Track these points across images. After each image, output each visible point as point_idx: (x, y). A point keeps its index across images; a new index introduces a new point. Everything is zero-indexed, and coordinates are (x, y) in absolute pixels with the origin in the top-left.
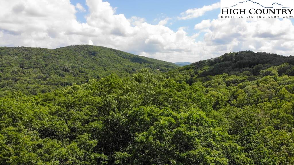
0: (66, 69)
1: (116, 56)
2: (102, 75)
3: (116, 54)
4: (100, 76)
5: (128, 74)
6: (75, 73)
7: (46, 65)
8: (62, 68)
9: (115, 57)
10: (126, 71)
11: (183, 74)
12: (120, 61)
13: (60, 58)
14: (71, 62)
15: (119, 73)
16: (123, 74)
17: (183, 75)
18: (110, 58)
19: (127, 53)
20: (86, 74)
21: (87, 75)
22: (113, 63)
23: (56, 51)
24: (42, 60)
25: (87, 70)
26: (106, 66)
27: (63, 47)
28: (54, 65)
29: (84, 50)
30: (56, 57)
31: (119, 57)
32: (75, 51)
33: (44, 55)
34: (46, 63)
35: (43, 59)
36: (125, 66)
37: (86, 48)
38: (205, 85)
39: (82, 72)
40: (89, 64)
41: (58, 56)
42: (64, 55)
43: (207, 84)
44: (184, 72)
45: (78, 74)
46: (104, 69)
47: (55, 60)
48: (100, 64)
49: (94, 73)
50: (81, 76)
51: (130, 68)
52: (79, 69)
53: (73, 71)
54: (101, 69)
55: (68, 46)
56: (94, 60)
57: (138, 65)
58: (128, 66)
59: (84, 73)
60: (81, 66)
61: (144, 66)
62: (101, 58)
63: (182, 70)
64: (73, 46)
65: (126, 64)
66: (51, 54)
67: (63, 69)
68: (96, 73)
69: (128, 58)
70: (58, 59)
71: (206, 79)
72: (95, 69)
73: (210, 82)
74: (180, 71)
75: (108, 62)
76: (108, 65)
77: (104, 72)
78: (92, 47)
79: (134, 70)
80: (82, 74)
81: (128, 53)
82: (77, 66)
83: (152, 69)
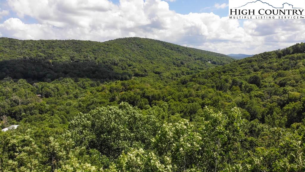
0: (114, 63)
1: (164, 48)
2: (149, 69)
3: (163, 46)
4: (147, 70)
5: (176, 68)
6: (123, 67)
7: (96, 58)
8: (110, 61)
9: (163, 50)
10: (174, 64)
11: (244, 67)
12: (168, 54)
13: (109, 51)
14: (119, 56)
15: (166, 67)
16: (170, 67)
17: (244, 69)
18: (157, 51)
19: (175, 45)
20: (134, 67)
21: (134, 69)
22: (161, 56)
23: (105, 44)
24: (91, 53)
25: (135, 63)
26: (153, 59)
27: (112, 40)
28: (103, 58)
29: (132, 43)
30: (105, 50)
31: (167, 50)
32: (123, 44)
33: (93, 48)
34: (95, 56)
35: (93, 52)
36: (173, 59)
37: (134, 40)
38: (278, 82)
39: (130, 66)
40: (136, 58)
41: (107, 49)
42: (113, 48)
43: (280, 81)
44: (245, 65)
45: (125, 67)
46: (152, 62)
47: (104, 53)
48: (147, 57)
49: (142, 66)
50: (129, 70)
51: (178, 61)
52: (127, 63)
53: (121, 64)
54: (148, 62)
55: (116, 39)
56: (141, 53)
57: (187, 58)
58: (176, 59)
59: (131, 67)
60: (128, 59)
61: (194, 59)
62: (148, 50)
63: (242, 63)
64: (121, 39)
65: (174, 57)
66: (100, 47)
67: (112, 62)
68: (143, 66)
69: (176, 50)
70: (107, 52)
71: (278, 75)
72: (142, 62)
73: (284, 79)
74: (240, 64)
75: (155, 55)
76: (155, 58)
77: (151, 66)
78: (140, 39)
79: (182, 63)
80: (130, 67)
81: (177, 45)
82: (125, 59)
83: (203, 62)
